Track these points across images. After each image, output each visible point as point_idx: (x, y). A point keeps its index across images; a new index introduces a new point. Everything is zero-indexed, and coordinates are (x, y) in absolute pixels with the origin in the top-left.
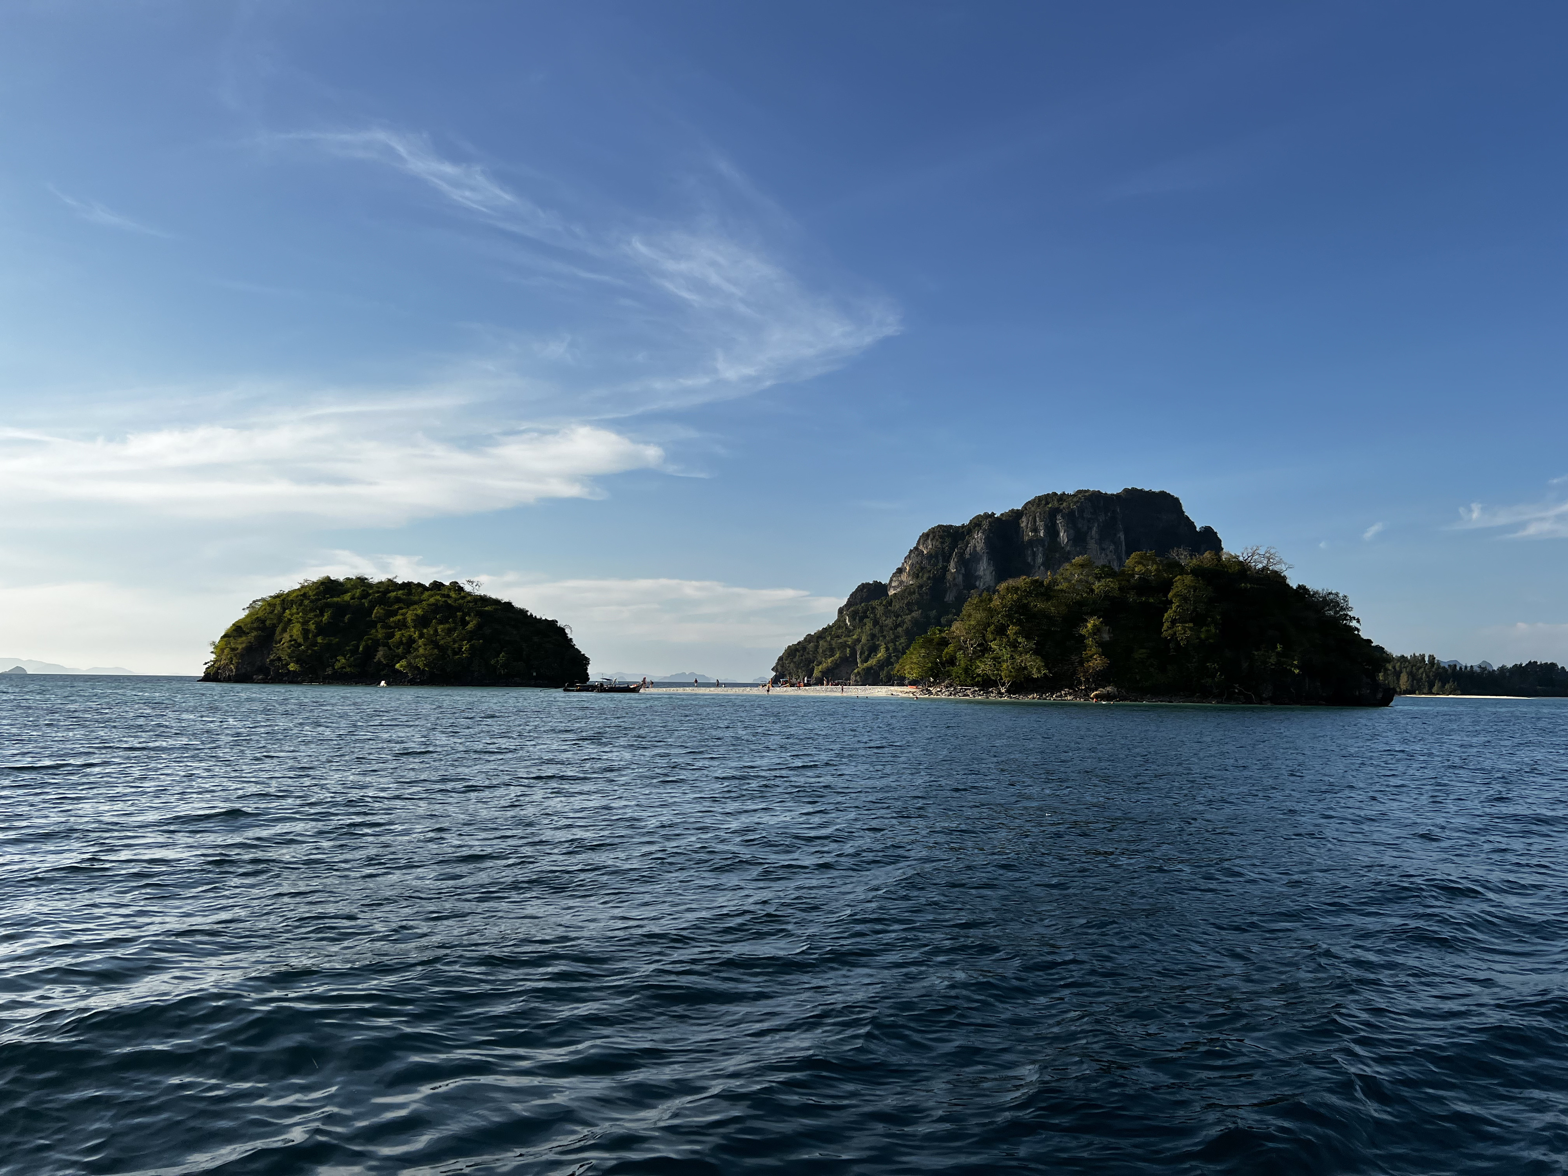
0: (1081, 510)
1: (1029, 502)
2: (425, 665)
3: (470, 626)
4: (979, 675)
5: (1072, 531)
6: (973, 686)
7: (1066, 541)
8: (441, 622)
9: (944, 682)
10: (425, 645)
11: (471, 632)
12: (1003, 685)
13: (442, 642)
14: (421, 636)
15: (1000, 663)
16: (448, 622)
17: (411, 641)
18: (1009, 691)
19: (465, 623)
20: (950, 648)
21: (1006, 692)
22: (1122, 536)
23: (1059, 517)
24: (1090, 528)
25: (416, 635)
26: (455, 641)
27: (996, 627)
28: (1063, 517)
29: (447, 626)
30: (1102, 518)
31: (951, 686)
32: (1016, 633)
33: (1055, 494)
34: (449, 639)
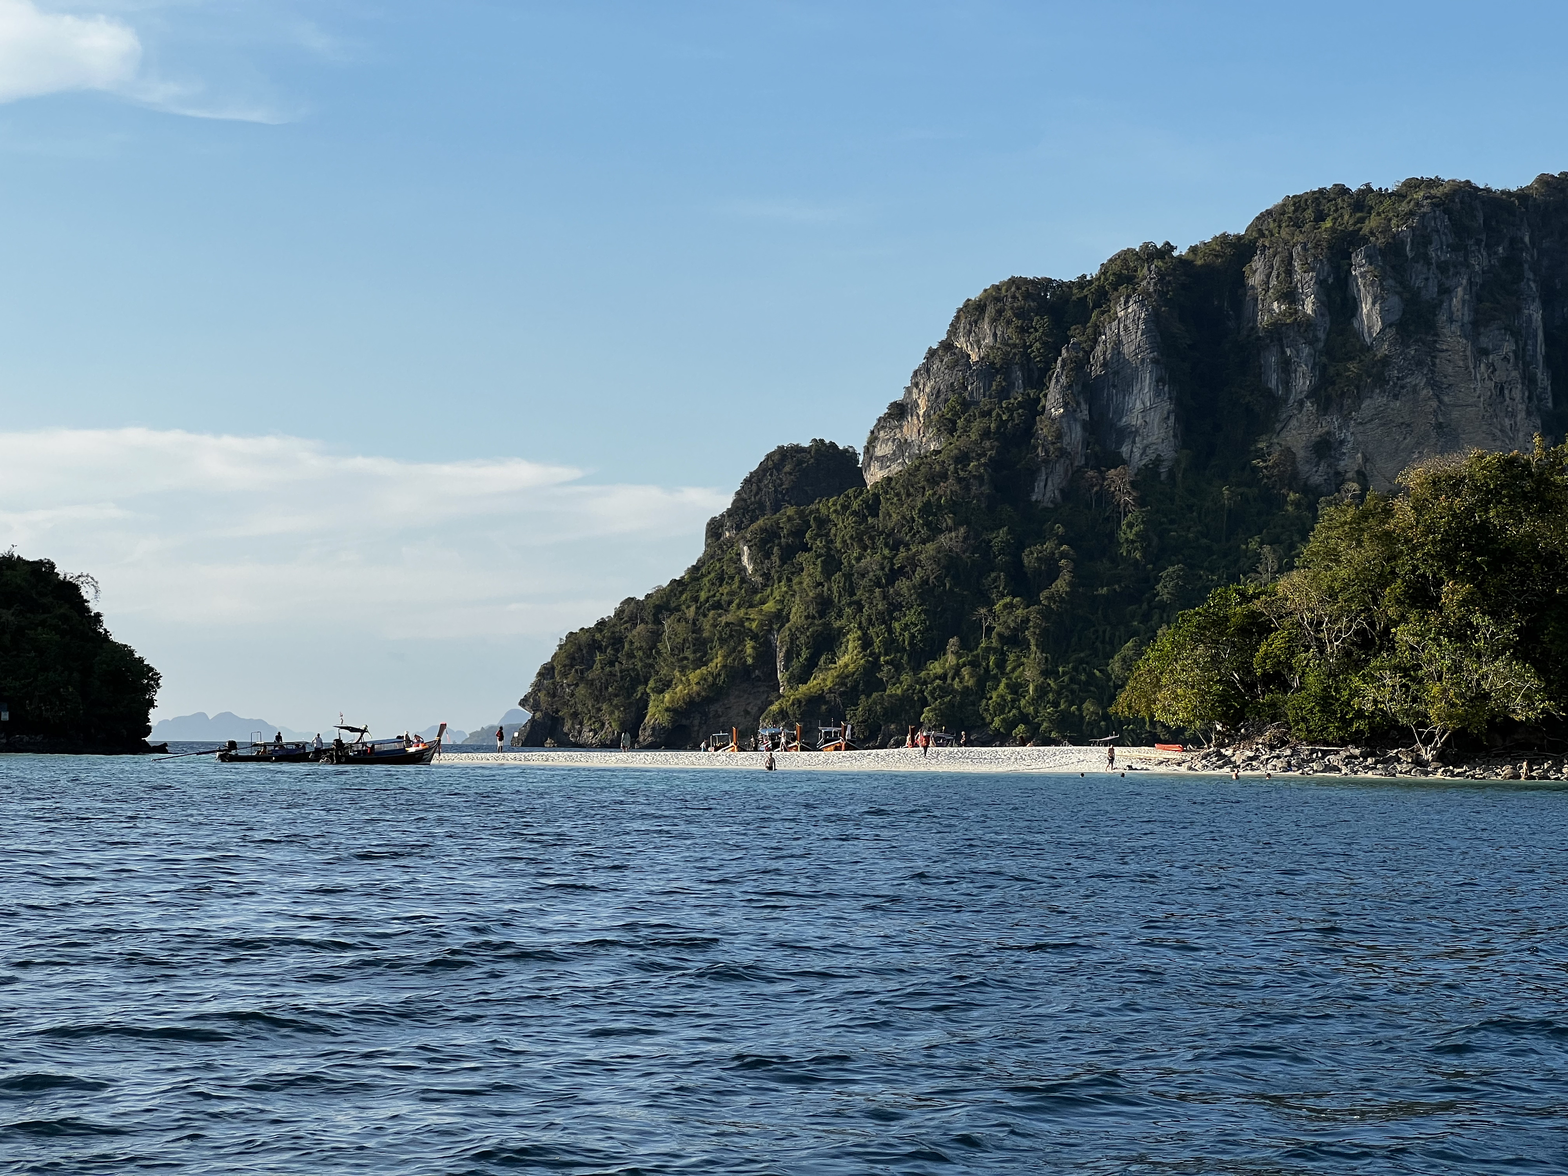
0: (1422, 239)
1: (1269, 213)
4: (1360, 714)
5: (1394, 301)
6: (1344, 743)
9: (1260, 733)
12: (1428, 740)
15: (1420, 681)
18: (1442, 758)
20: (1276, 642)
21: (1437, 758)
23: (1358, 257)
24: (1446, 291)
27: (1409, 585)
28: (1369, 258)
31: (1284, 743)
32: (1463, 603)
33: (1342, 190)
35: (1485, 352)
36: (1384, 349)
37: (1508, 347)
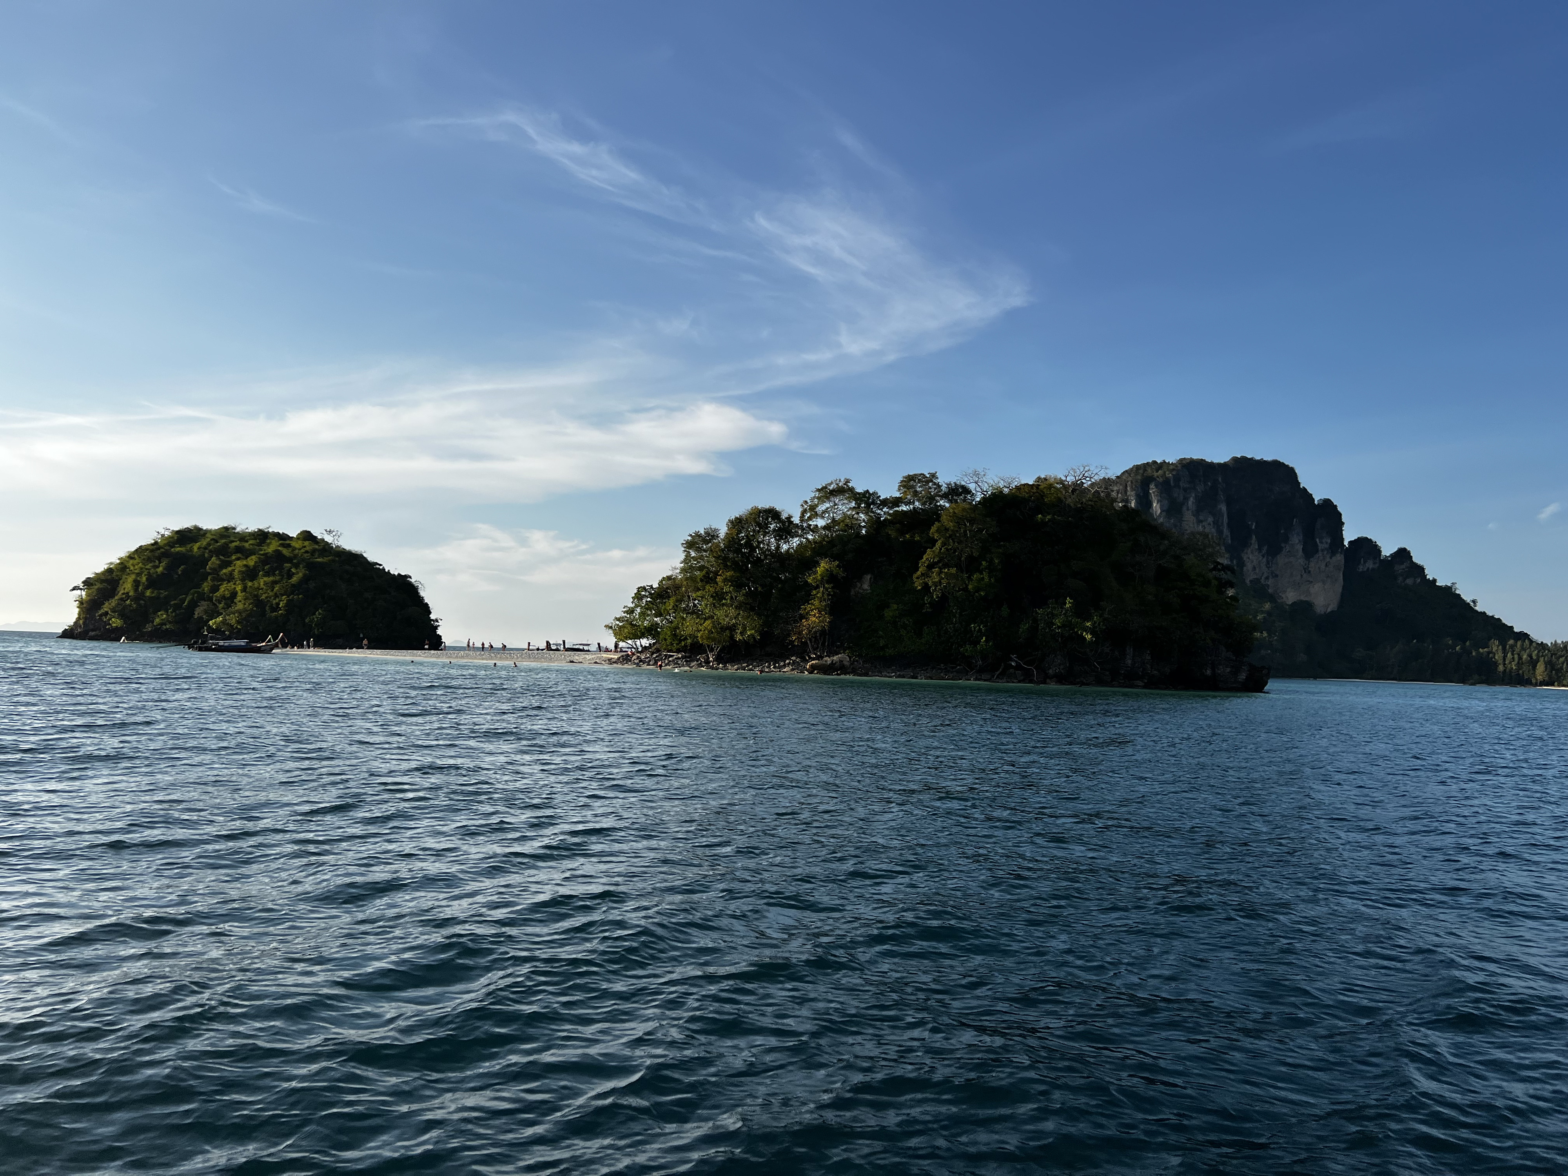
0: (1177, 479)
1: (1126, 471)
2: (238, 622)
3: (294, 580)
5: (1166, 502)
7: (1159, 511)
8: (267, 574)
10: (245, 600)
11: (293, 585)
12: (712, 650)
13: (263, 597)
14: (244, 590)
16: (274, 575)
17: (234, 594)
18: (719, 659)
19: (290, 575)
21: (714, 660)
22: (1223, 508)
23: (1152, 486)
24: (1186, 499)
25: (239, 588)
26: (276, 596)
28: (1156, 486)
29: (271, 578)
30: (1200, 488)
32: (725, 581)
33: (1155, 462)
34: (271, 594)
35: (1201, 521)
36: (1161, 520)
37: (1210, 519)
